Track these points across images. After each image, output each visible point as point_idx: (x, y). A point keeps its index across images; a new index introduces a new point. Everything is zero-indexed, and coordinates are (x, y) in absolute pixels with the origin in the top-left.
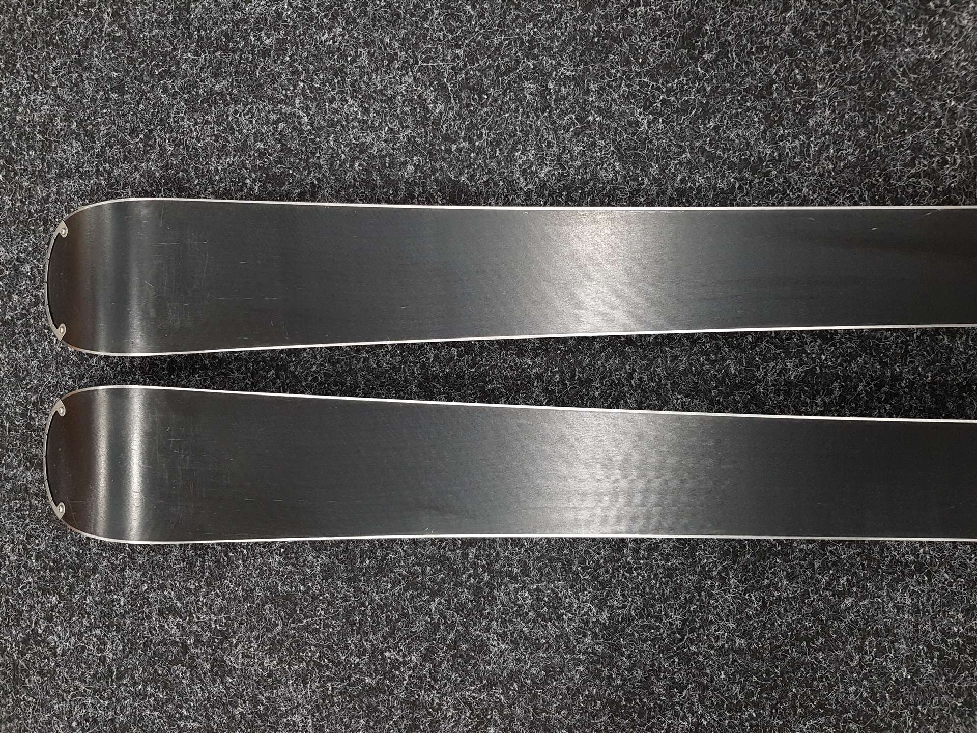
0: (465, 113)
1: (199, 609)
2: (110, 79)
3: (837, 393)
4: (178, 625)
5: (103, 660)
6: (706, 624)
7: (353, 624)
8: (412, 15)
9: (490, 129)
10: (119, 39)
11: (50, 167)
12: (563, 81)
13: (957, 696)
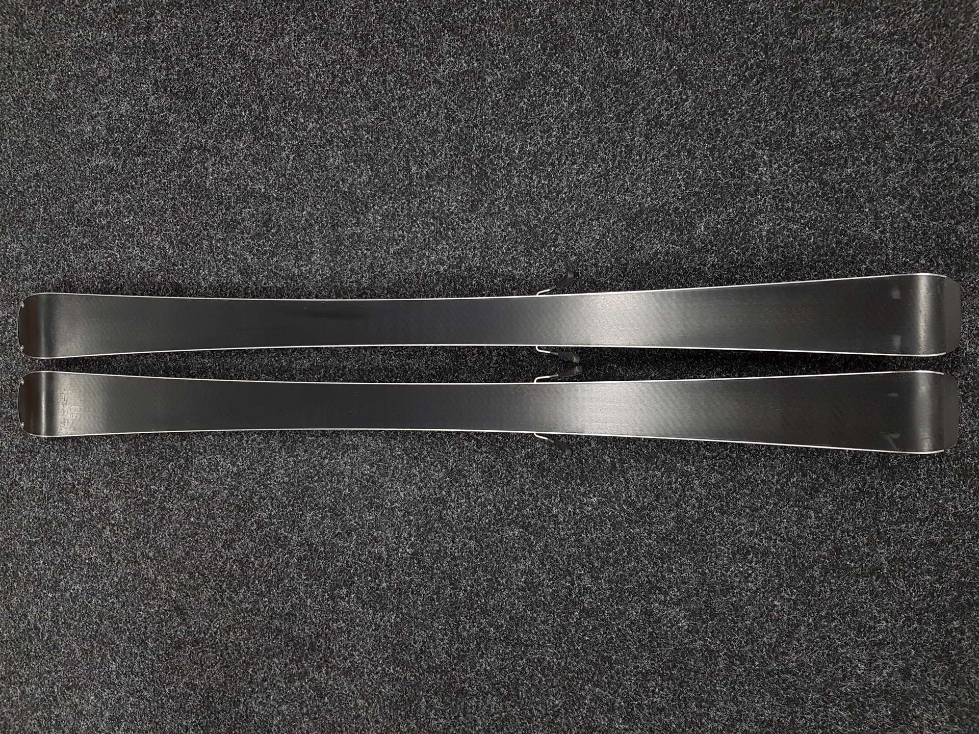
0: (180, 253)
1: (79, 469)
2: (43, 237)
3: (322, 374)
4: (71, 476)
5: (42, 492)
6: (273, 471)
7: (138, 474)
8: (160, 211)
9: (190, 260)
10: (46, 220)
11: (19, 275)
12: (218, 241)
13: (366, 500)
